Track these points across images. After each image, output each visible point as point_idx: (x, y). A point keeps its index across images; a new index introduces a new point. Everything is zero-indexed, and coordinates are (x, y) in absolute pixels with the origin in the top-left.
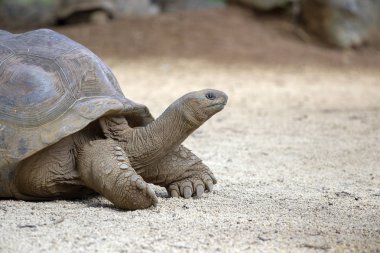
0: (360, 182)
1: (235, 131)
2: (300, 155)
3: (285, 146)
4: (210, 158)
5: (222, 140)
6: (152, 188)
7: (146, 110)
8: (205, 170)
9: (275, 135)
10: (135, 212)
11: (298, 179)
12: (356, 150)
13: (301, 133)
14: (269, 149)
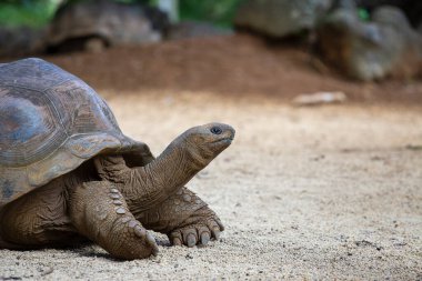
0: (382, 230)
1: (244, 172)
2: (316, 200)
3: (299, 190)
4: (216, 202)
5: (230, 182)
6: (153, 235)
7: (145, 148)
8: (211, 215)
9: (289, 177)
10: (133, 263)
11: (314, 226)
12: (378, 195)
13: (317, 174)
14: (283, 193)
